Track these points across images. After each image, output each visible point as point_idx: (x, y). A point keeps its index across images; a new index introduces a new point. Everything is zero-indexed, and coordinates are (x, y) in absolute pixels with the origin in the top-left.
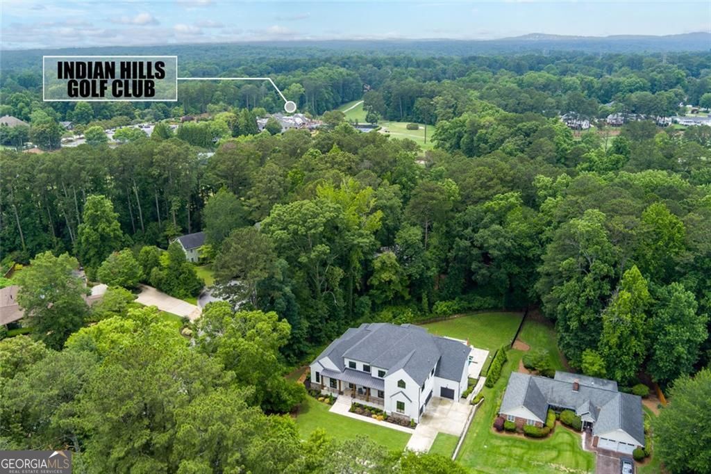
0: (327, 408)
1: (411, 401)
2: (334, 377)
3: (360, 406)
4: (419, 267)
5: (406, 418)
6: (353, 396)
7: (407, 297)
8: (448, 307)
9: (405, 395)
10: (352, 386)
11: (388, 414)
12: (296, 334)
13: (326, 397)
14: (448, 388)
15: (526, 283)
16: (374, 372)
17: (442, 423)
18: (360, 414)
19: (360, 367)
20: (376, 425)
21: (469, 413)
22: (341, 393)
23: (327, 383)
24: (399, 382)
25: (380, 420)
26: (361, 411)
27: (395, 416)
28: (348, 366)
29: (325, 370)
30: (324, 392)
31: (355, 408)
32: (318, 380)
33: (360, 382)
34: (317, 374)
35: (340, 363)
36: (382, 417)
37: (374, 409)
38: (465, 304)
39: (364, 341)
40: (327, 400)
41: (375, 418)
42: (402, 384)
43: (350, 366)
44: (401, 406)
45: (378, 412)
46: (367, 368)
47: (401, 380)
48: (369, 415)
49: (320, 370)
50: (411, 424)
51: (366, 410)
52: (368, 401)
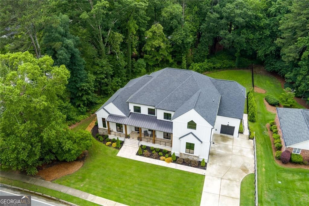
0: (115, 153)
1: (202, 142)
2: (119, 122)
3: (148, 148)
4: (181, 34)
5: (195, 159)
6: (140, 139)
7: (171, 61)
8: (200, 66)
9: (195, 136)
10: (138, 129)
11: (176, 155)
12: (84, 86)
13: (113, 141)
14: (230, 125)
15: (257, 46)
16: (160, 115)
17: (231, 160)
18: (148, 157)
19: (144, 111)
20: (165, 168)
21: (252, 148)
22: (127, 137)
23: (113, 128)
24: (189, 123)
25: (169, 162)
26: (149, 153)
27: (184, 157)
28: (132, 111)
29: (111, 116)
30: (111, 137)
31: (143, 151)
32: (104, 126)
33: (145, 126)
34: (104, 120)
35: (125, 108)
36: (170, 158)
37: (161, 150)
38: (211, 65)
39: (147, 86)
40: (114, 144)
41: (164, 160)
42: (192, 125)
43: (134, 111)
44: (190, 147)
45: (166, 153)
46: (152, 112)
47: (192, 121)
48: (158, 158)
49: (106, 116)
50: (201, 165)
51: (154, 152)
52: (154, 142)
